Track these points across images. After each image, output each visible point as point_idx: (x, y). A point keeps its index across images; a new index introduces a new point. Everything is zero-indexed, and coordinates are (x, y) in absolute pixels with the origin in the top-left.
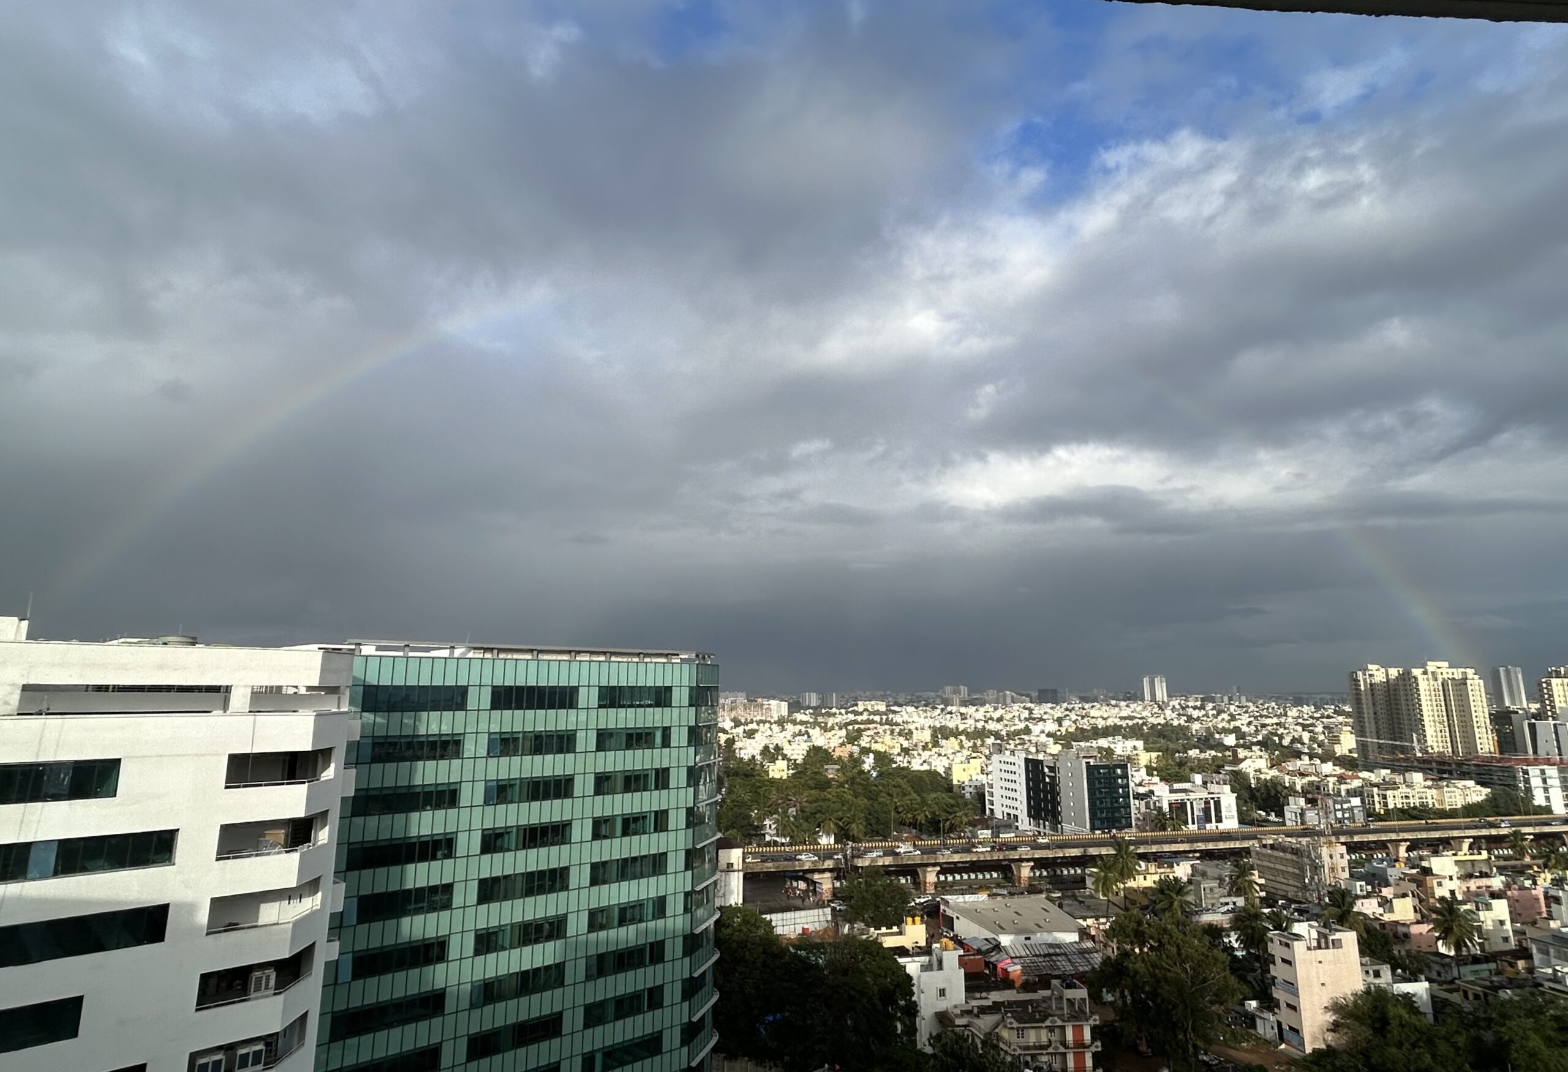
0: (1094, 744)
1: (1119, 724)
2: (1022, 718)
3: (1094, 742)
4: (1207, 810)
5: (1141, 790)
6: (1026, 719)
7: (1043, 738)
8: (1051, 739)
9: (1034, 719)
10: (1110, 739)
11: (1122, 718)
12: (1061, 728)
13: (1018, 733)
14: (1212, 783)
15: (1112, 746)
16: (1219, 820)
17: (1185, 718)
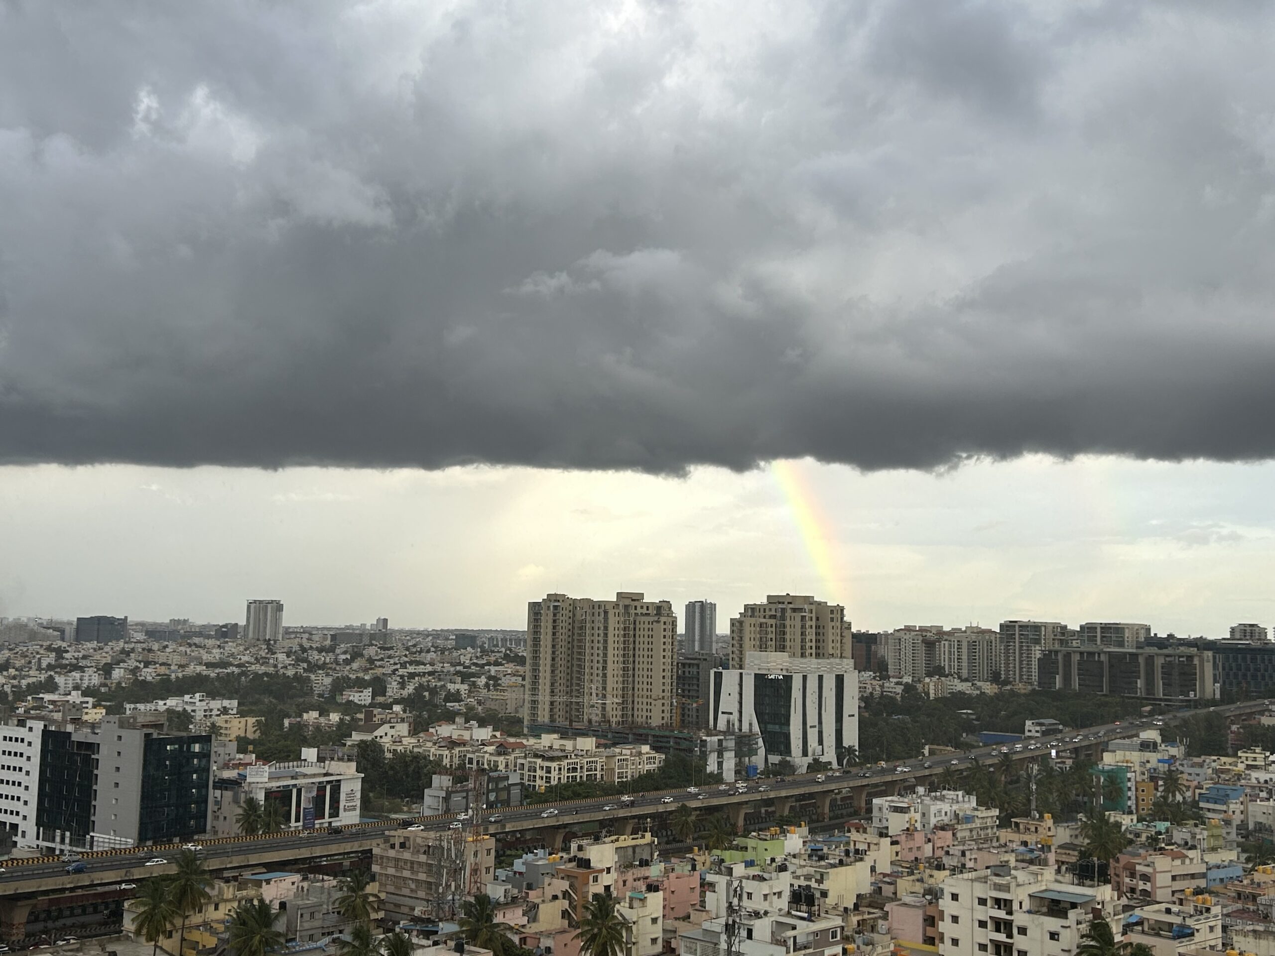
0: (161, 705)
1: (204, 673)
2: (44, 665)
3: (161, 703)
4: (319, 801)
5: (228, 774)
6: (50, 667)
7: (75, 697)
8: (91, 700)
9: (64, 667)
10: (187, 698)
11: (209, 665)
12: (108, 682)
13: (35, 689)
14: (332, 759)
15: (189, 708)
16: (335, 813)
17: (305, 665)
